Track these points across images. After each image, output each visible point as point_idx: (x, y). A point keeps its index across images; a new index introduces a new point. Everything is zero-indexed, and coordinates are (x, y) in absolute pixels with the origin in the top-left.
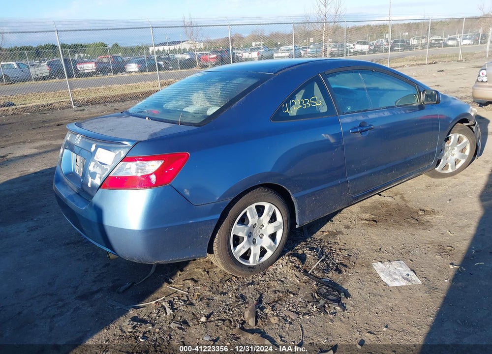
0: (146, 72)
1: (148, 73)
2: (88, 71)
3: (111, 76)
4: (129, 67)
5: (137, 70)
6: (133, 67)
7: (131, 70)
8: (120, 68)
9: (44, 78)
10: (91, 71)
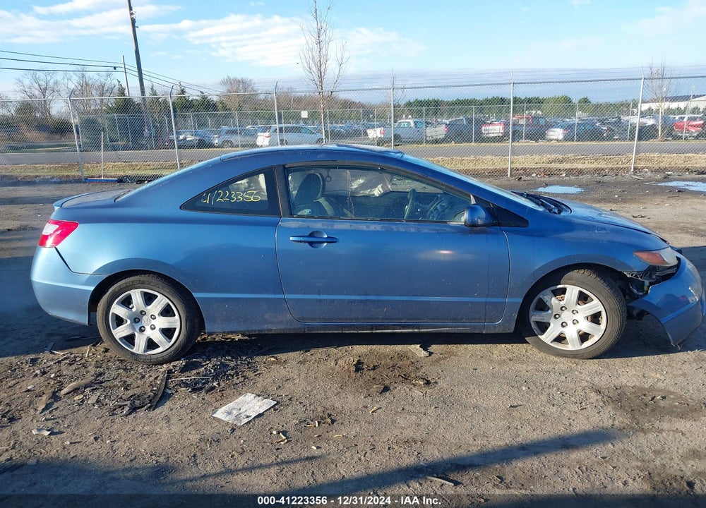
0: (573, 141)
1: (575, 143)
2: (492, 135)
3: (523, 143)
4: (551, 133)
5: (561, 137)
6: (557, 134)
7: (552, 137)
8: (538, 133)
9: (437, 142)
10: (496, 135)
